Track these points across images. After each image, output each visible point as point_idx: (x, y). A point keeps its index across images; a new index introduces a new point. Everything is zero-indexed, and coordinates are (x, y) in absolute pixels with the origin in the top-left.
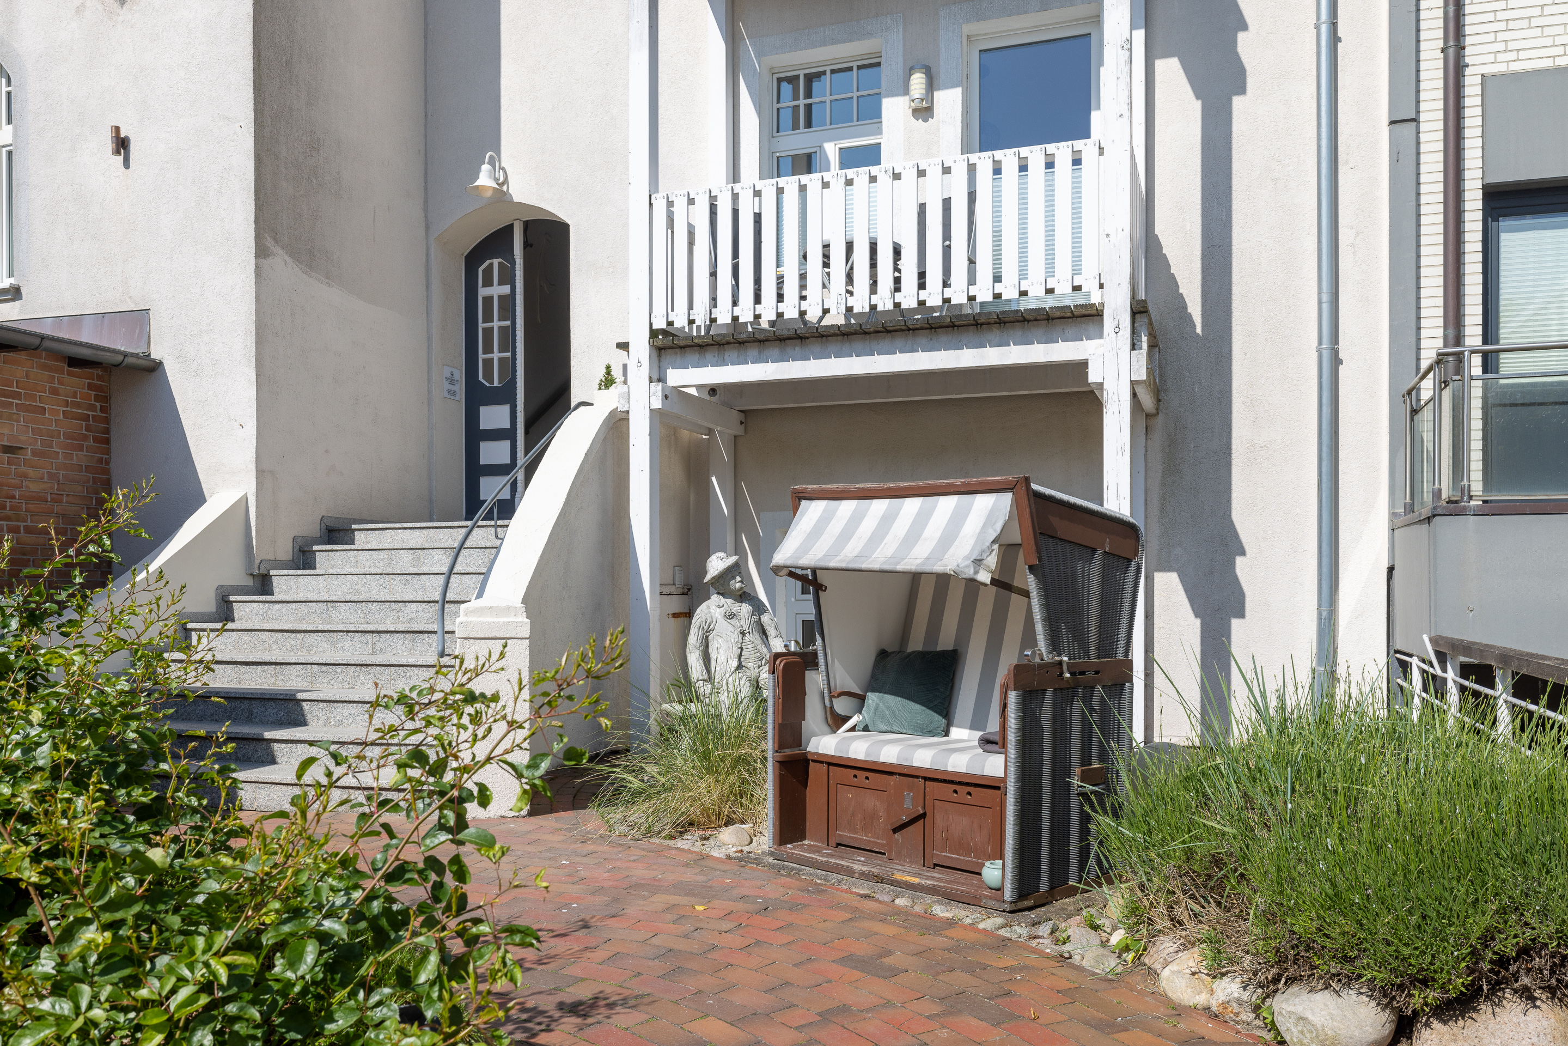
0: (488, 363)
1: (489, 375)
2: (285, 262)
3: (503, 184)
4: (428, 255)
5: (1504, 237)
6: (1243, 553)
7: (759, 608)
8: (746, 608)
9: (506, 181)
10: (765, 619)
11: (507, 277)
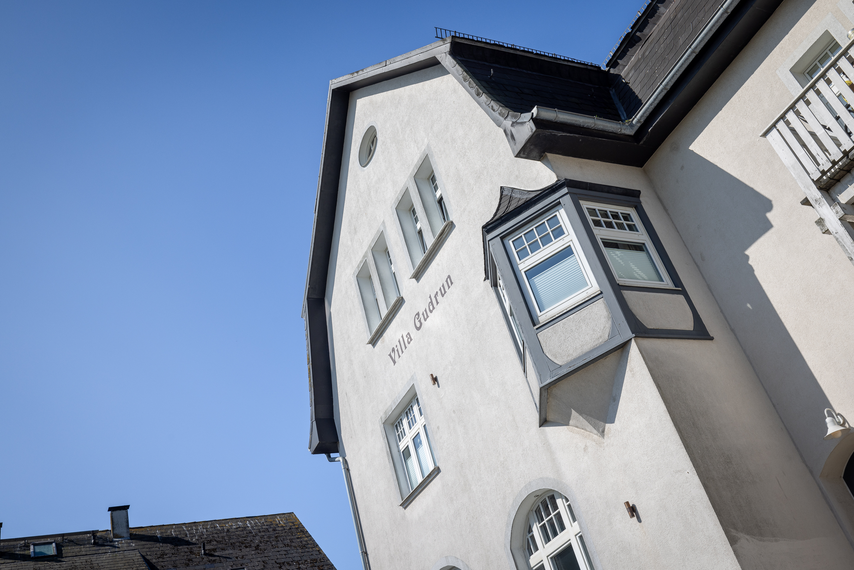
2: (747, 539)
3: (844, 423)
4: (821, 489)
9: (845, 421)
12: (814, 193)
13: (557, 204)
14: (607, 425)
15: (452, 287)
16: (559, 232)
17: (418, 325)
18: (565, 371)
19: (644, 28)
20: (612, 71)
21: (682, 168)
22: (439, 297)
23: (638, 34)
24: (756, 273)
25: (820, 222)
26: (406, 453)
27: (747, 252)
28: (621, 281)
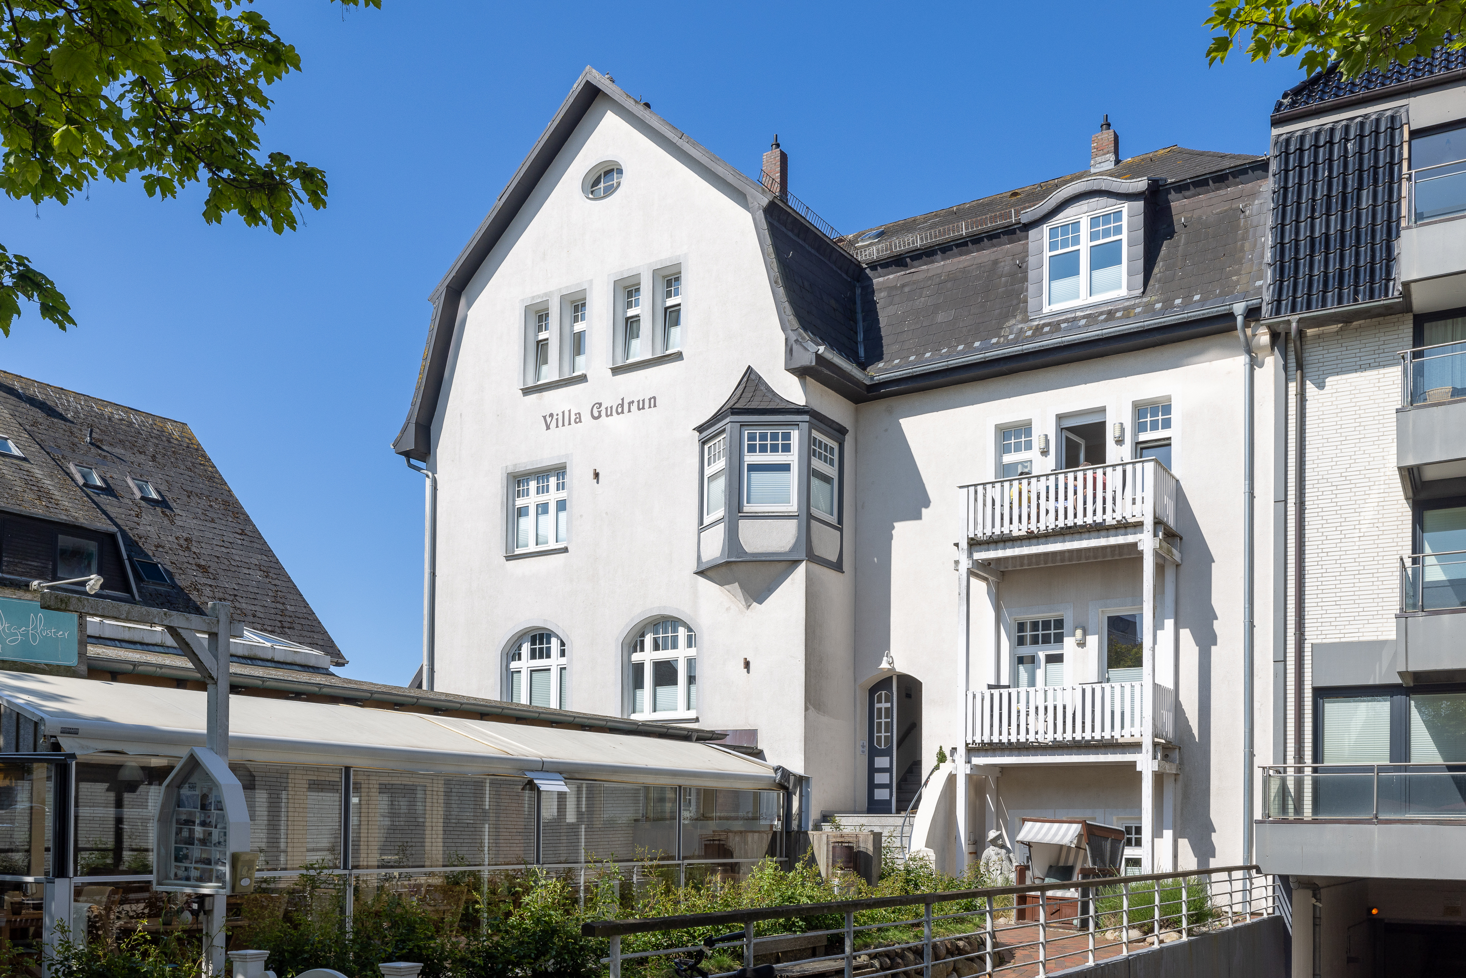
0: (879, 738)
1: (879, 743)
2: (812, 710)
5: (1326, 705)
6: (1215, 831)
7: (1008, 851)
8: (1004, 851)
9: (893, 663)
10: (1011, 855)
11: (889, 699)
12: (964, 544)
13: (795, 425)
14: (755, 604)
15: (653, 409)
16: (787, 448)
17: (596, 414)
18: (748, 559)
19: (916, 260)
20: (868, 271)
21: (886, 430)
22: (634, 408)
23: (908, 260)
24: (893, 542)
25: (957, 562)
26: (522, 512)
27: (896, 524)
28: (814, 511)
